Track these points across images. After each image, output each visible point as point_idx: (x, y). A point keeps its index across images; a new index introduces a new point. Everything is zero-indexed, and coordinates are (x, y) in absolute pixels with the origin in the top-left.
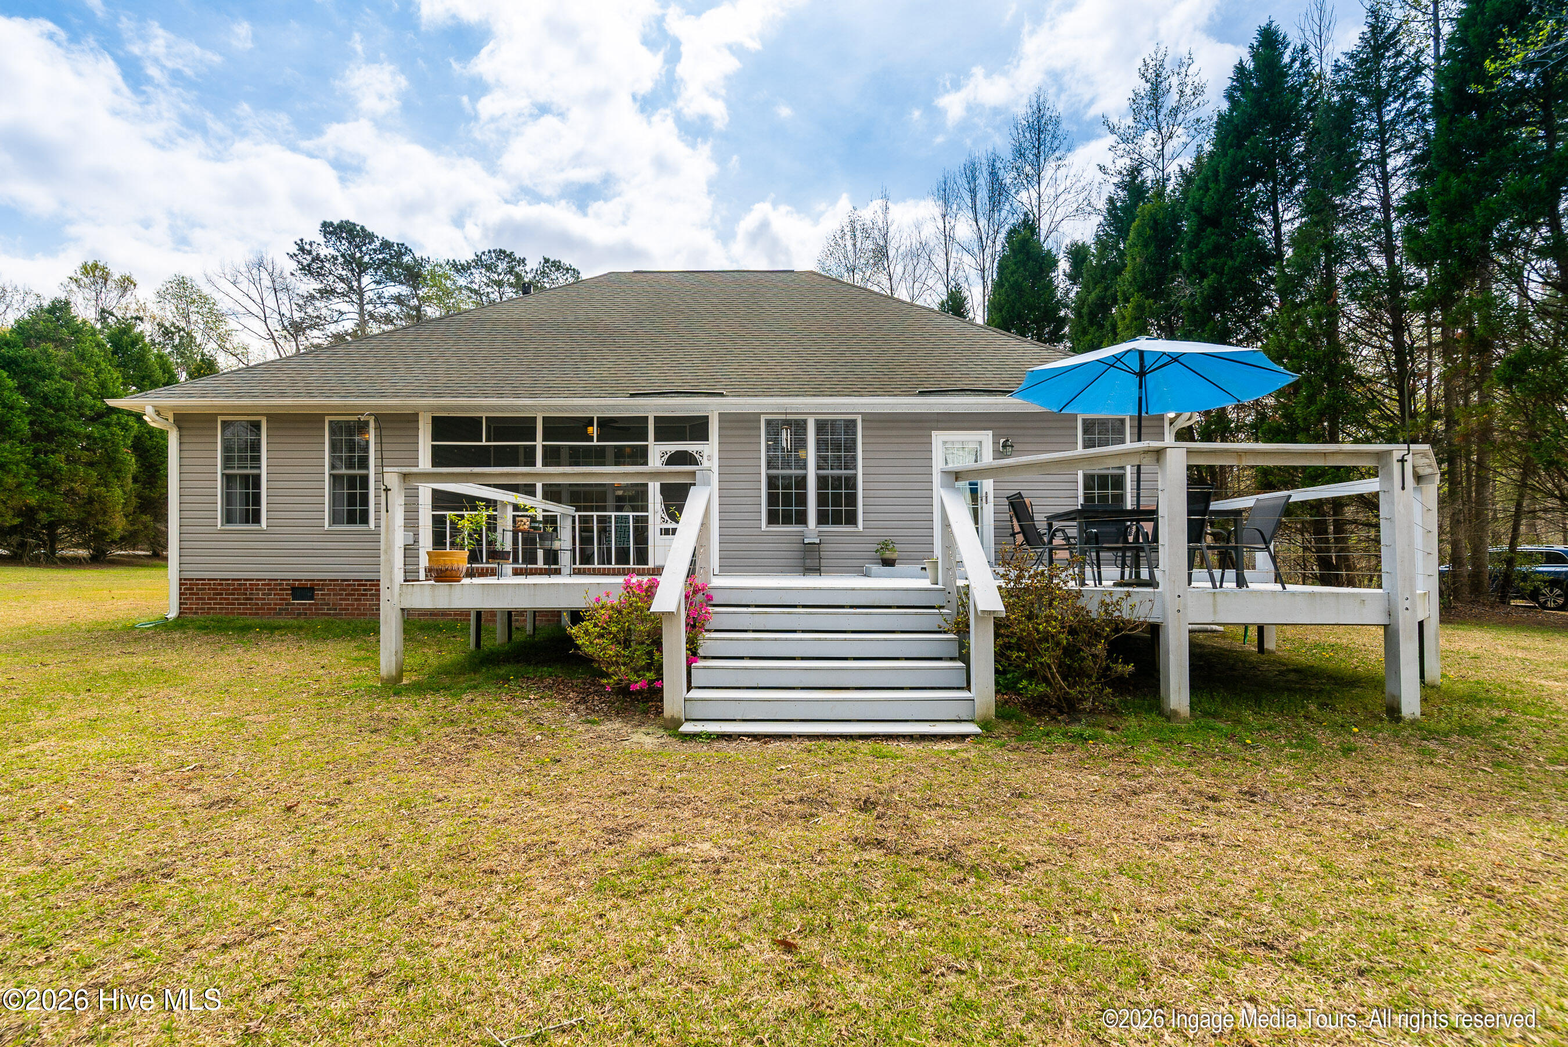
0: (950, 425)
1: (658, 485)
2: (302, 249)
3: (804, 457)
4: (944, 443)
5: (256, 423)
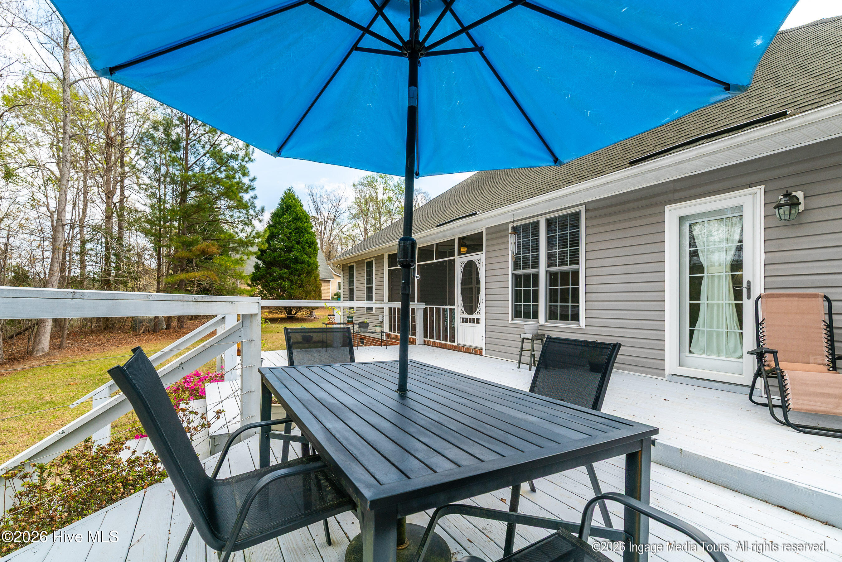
0: (692, 191)
3: (538, 256)
4: (682, 219)
5: (353, 265)
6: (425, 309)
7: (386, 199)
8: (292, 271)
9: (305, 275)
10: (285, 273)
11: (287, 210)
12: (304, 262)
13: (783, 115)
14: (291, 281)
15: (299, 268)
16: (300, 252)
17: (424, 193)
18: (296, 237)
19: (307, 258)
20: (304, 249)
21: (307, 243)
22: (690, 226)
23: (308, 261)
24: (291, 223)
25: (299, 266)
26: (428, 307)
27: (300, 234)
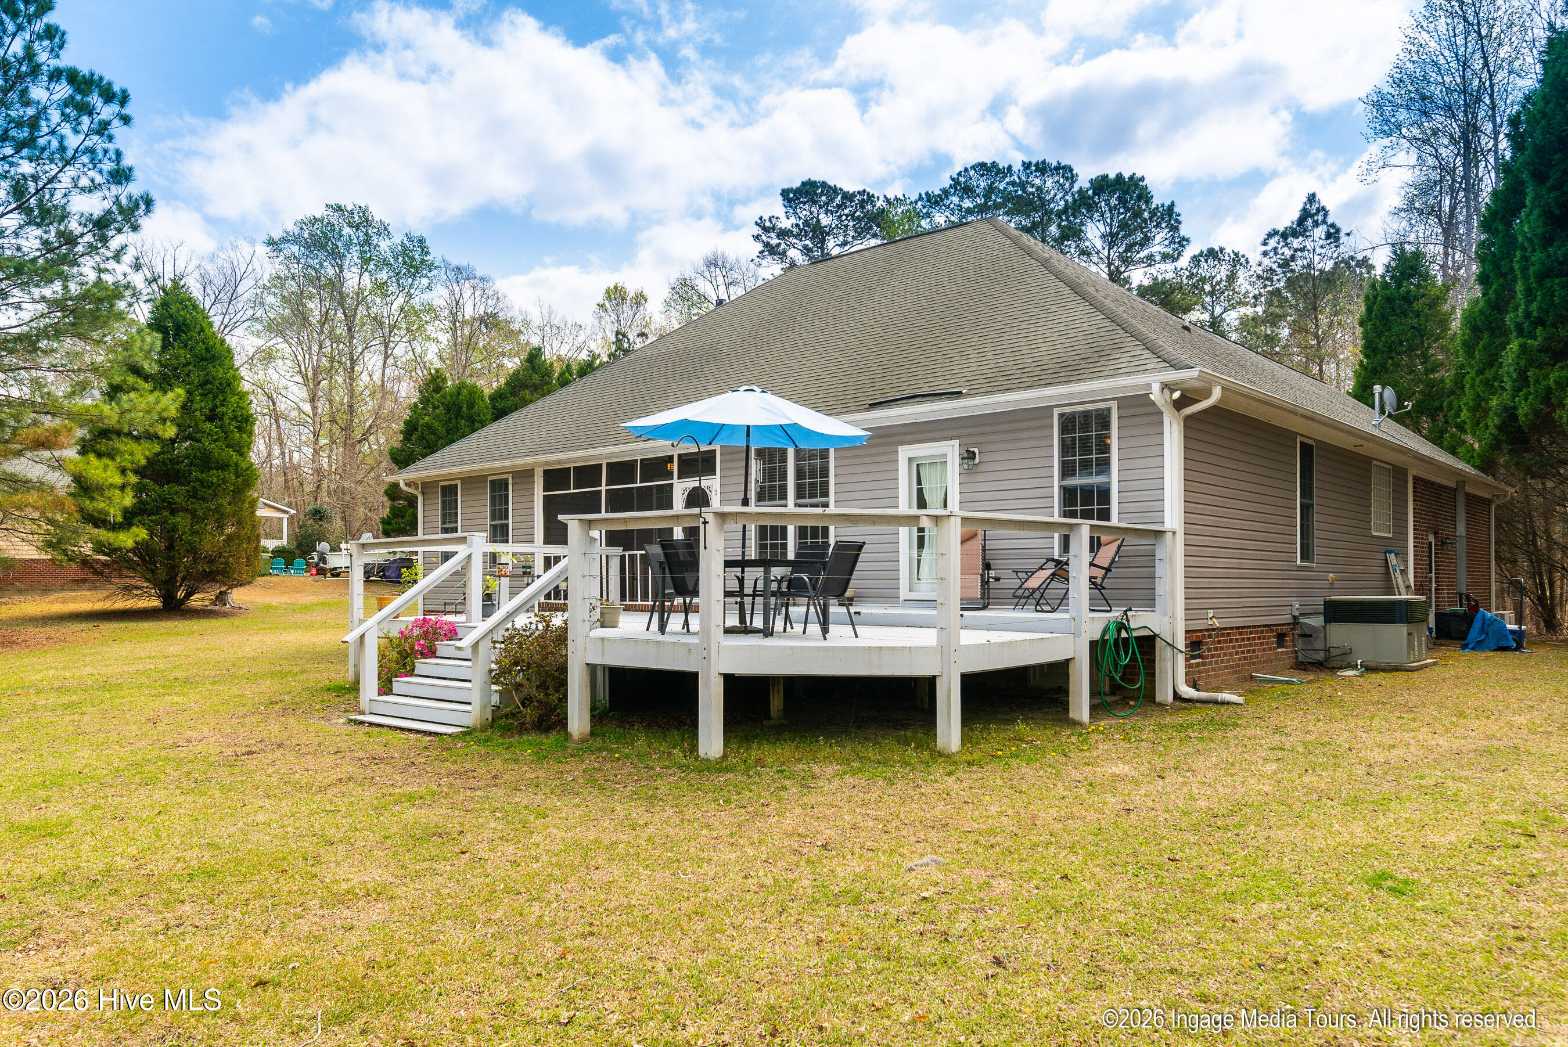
0: (918, 437)
1: (680, 528)
2: (766, 229)
3: (785, 486)
4: (910, 460)
5: (456, 486)
6: (623, 557)
7: (369, 287)
8: (194, 488)
9: (228, 499)
10: (177, 493)
11: (176, 335)
12: (228, 466)
13: (958, 394)
14: (193, 513)
15: (215, 480)
16: (216, 441)
17: (482, 279)
18: (203, 404)
19: (235, 457)
20: (226, 433)
21: (235, 418)
22: (918, 465)
23: (236, 464)
24: (191, 367)
25: (214, 476)
26: (627, 553)
27: (215, 397)
